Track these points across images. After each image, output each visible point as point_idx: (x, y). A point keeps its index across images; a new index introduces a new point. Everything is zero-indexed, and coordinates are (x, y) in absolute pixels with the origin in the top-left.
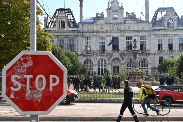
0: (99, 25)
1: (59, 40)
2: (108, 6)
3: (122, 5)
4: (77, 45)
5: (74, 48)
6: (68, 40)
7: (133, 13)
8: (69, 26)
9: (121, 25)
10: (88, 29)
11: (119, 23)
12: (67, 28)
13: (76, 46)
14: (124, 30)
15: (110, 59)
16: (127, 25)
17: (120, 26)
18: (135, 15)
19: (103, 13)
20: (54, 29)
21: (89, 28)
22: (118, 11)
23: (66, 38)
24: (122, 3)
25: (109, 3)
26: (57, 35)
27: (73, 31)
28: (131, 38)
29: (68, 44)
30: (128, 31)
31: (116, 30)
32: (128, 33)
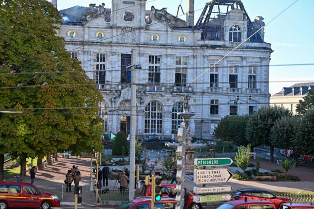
0: (95, 29)
9: (140, 32)
10: (72, 37)
11: (137, 28)
14: (145, 44)
15: (115, 102)
16: (152, 32)
17: (137, 34)
21: (74, 35)
22: (134, 3)
28: (159, 60)
30: (154, 46)
31: (130, 41)
32: (153, 50)
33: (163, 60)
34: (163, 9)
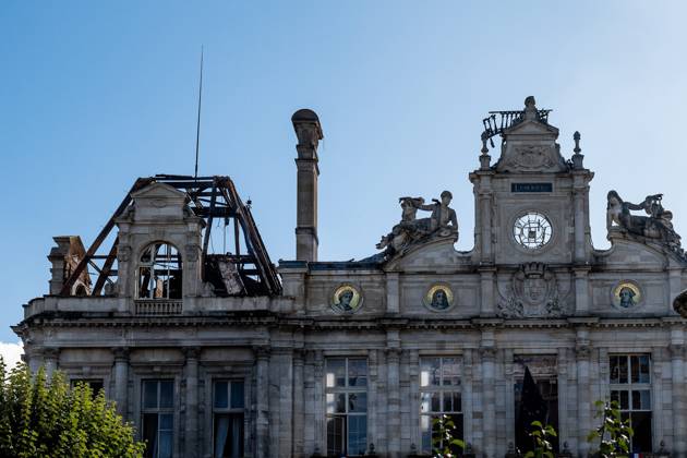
0: (422, 278)
1: (137, 380)
2: (485, 150)
3: (577, 150)
4: (266, 413)
5: (247, 435)
6: (201, 383)
7: (652, 202)
8: (209, 288)
9: (573, 281)
10: (348, 307)
11: (562, 266)
12: (199, 297)
13: (261, 420)
14: (592, 315)
16: (619, 277)
17: (565, 286)
18: (669, 215)
19: (447, 195)
20: (105, 305)
21: (354, 302)
22: (548, 188)
23: (192, 366)
24: (577, 136)
25: (487, 135)
26: (123, 343)
27: (237, 319)
28: (646, 370)
29: (200, 412)
30: (625, 322)
31: (540, 310)
32: (621, 335)
33: (661, 368)
34: (649, 198)
